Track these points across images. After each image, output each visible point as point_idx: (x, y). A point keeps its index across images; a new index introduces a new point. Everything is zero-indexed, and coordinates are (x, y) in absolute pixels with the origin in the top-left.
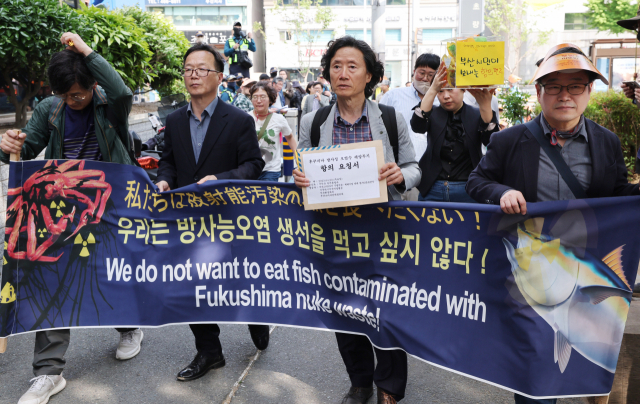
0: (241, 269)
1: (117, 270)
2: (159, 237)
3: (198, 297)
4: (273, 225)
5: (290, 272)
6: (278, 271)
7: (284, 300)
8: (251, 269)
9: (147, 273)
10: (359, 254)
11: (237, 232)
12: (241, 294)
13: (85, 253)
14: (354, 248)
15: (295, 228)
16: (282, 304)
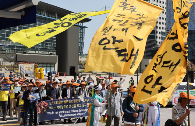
0: (64, 112)
1: (49, 113)
2: (55, 109)
3: (59, 116)
4: (69, 106)
5: (71, 111)
6: (69, 112)
7: (70, 115)
8: (65, 112)
9: (53, 113)
10: (80, 107)
11: (64, 107)
12: (64, 115)
13: (45, 112)
14: (79, 106)
15: (71, 105)
16: (70, 116)
